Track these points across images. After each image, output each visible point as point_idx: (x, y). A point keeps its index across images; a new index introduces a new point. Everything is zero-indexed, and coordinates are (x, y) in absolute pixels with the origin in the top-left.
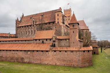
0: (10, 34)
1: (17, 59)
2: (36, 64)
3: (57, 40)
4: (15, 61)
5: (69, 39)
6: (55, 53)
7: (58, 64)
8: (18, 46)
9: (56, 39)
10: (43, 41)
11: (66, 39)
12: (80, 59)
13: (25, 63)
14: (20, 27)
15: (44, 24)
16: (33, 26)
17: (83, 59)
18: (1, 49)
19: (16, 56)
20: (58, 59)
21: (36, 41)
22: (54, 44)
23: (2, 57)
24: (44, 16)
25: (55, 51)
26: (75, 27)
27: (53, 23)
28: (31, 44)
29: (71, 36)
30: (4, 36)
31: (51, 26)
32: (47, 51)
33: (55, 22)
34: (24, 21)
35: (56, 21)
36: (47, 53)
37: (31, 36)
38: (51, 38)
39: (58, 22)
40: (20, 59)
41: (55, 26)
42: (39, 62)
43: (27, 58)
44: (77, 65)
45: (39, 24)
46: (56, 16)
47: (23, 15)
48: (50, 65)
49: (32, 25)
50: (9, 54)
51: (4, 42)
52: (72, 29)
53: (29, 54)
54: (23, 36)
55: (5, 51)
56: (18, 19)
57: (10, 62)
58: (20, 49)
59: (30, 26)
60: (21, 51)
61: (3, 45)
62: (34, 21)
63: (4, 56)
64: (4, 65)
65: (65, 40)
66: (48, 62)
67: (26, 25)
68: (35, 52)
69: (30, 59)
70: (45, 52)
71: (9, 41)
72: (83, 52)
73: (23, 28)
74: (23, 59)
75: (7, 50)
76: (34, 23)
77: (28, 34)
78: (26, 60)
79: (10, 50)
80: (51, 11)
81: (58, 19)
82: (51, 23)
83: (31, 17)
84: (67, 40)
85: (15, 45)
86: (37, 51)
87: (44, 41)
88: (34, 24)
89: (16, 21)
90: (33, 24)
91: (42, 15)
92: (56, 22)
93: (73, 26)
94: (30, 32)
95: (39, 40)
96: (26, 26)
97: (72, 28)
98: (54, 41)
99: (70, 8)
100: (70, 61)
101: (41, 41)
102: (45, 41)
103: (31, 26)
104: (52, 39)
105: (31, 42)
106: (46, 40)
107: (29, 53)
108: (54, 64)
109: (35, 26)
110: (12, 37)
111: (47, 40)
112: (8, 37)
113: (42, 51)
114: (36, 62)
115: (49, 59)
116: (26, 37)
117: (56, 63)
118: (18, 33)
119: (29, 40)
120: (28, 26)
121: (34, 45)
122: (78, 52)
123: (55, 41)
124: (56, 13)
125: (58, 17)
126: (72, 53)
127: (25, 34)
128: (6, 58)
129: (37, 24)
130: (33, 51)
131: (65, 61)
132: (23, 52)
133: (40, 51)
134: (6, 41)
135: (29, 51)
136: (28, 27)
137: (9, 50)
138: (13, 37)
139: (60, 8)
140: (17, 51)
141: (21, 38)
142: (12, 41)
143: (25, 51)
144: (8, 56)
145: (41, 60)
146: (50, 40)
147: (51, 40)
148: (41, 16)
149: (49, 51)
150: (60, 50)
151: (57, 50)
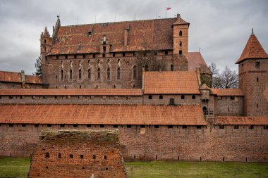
0: (26, 76)
2: (167, 161)
3: (212, 99)
5: (243, 96)
6: (223, 130)
7: (229, 157)
9: (210, 95)
10: (172, 100)
11: (232, 97)
13: (131, 160)
14: (57, 56)
16: (104, 56)
20: (231, 147)
21: (150, 98)
22: (205, 108)
24: (134, 32)
25: (222, 127)
27: (166, 53)
28: (139, 108)
29: (252, 89)
30: (9, 79)
31: (160, 61)
32: (199, 127)
33: (172, 50)
34: (67, 40)
35: (175, 47)
36: (200, 130)
38: (197, 92)
39: (181, 52)
41: (172, 60)
42: (175, 155)
43: (137, 146)
46: (175, 36)
48: (208, 161)
49: (98, 53)
52: (254, 72)
53: (143, 135)
54: (70, 83)
56: (47, 33)
59: (92, 56)
60: (116, 126)
62: (104, 43)
65: (229, 99)
66: (200, 155)
67: (78, 52)
68: (164, 129)
69: (146, 148)
70: (192, 130)
71: (56, 97)
73: (68, 61)
75: (63, 125)
76: (104, 48)
77: (85, 76)
79: (76, 125)
80: (151, 21)
81: (181, 45)
82: (159, 54)
83: (90, 30)
84: (236, 99)
86: (170, 126)
87: (175, 100)
88: (107, 50)
89: (43, 37)
90: (102, 51)
92: (176, 52)
93: (258, 64)
94: (92, 72)
95: (161, 96)
96: (80, 54)
97: (255, 69)
98: (205, 101)
100: (261, 149)
101: (166, 100)
102: (178, 100)
103: (94, 55)
104: (200, 95)
105: (135, 101)
106: (180, 97)
107: (143, 131)
108: (219, 158)
109: (108, 55)
110: (31, 85)
112: (21, 83)
113: (184, 127)
114: (166, 157)
115: (205, 147)
116: (78, 86)
117: (225, 155)
120: (84, 55)
121: (148, 110)
123: (207, 100)
124: (175, 27)
125: (182, 39)
127: (75, 78)
129: (117, 50)
130: (157, 126)
131: (249, 150)
132: (123, 129)
133: (177, 126)
134: (44, 97)
135: (143, 126)
136: (84, 57)
137: (69, 125)
138: (37, 85)
139: (178, 15)
142: (66, 96)
143: (129, 126)
145: (180, 149)
146: (194, 96)
147: (197, 97)
149: (205, 126)
150: (235, 123)
151: (226, 123)
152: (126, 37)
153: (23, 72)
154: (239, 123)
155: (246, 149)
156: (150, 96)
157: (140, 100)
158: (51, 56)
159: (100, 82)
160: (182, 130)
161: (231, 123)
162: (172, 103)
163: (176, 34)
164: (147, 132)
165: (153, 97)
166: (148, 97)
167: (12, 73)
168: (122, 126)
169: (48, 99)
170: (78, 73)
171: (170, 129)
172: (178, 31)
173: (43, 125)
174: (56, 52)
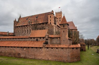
0: (9, 33)
1: (14, 54)
2: (31, 59)
3: (49, 39)
4: (13, 56)
5: (60, 38)
6: (48, 49)
7: (50, 59)
8: (15, 43)
9: (48, 37)
10: (37, 39)
11: (57, 38)
12: (69, 55)
13: (21, 58)
14: (18, 27)
15: (38, 25)
16: (29, 26)
17: (72, 55)
18: (1, 45)
19: (14, 52)
20: (51, 55)
21: (31, 39)
22: (47, 42)
23: (1, 52)
24: (39, 18)
25: (48, 48)
26: (65, 27)
27: (46, 24)
28: (27, 42)
29: (62, 35)
30: (4, 34)
31: (44, 26)
32: (41, 48)
33: (48, 23)
34: (21, 22)
35: (49, 21)
37: (27, 35)
39: (50, 23)
40: (17, 54)
41: (48, 26)
42: (33, 57)
43: (23, 53)
44: (67, 60)
45: (34, 25)
46: (49, 18)
47: (20, 16)
50: (7, 50)
51: (3, 39)
53: (25, 50)
54: (20, 35)
55: (4, 47)
56: (16, 20)
57: (8, 57)
58: (17, 45)
59: (26, 26)
60: (18, 47)
61: (3, 42)
63: (3, 52)
64: (3, 59)
66: (41, 58)
69: (25, 54)
70: (38, 49)
71: (8, 39)
72: (72, 49)
73: (20, 28)
74: (19, 54)
75: (6, 47)
76: (29, 23)
77: (24, 32)
78: (22, 56)
79: (9, 47)
80: (44, 13)
81: (50, 21)
82: (44, 24)
83: (27, 18)
84: (59, 39)
85: (12, 43)
88: (30, 24)
89: (14, 21)
90: (29, 24)
91: (37, 16)
92: (49, 23)
93: (64, 26)
94: (26, 31)
95: (34, 38)
96: (23, 26)
97: (63, 28)
98: (47, 39)
99: (61, 11)
100: (60, 56)
101: (35, 39)
102: (39, 39)
103: (27, 26)
104: (45, 37)
105: (27, 40)
107: (25, 49)
108: (47, 59)
109: (30, 26)
110: (10, 35)
111: (40, 38)
112: (7, 35)
113: (36, 48)
114: (31, 57)
115: (42, 55)
116: (22, 35)
117: (49, 58)
118: (16, 32)
119: (25, 38)
120: (24, 26)
121: (29, 42)
122: (68, 49)
124: (49, 15)
125: (51, 19)
126: (62, 50)
127: (22, 33)
128: (5, 53)
129: (32, 24)
130: (29, 47)
131: (56, 56)
132: (20, 48)
133: (34, 47)
134: (5, 39)
135: (25, 47)
137: (7, 47)
138: (12, 35)
139: (52, 11)
140: (15, 47)
141: (18, 36)
142: (10, 39)
143: (21, 47)
144: (7, 52)
145: (35, 55)
146: (44, 38)
148: (36, 18)
149: (42, 48)
150: (52, 47)
151: (49, 47)
152: (35, 20)
153: (8, 32)
154: (53, 47)
155: (55, 56)
156: (31, 38)
157: (28, 39)
158: (16, 27)
159: (28, 34)
160: (36, 49)
161: (50, 47)
162: (37, 40)
163: (49, 17)
164: (26, 49)
165: (32, 38)
166: (30, 38)
167: (5, 32)
168: (20, 47)
169: (6, 39)
170: (22, 32)
171: (32, 49)
172: (50, 16)
173: (1, 46)
174: (17, 26)
